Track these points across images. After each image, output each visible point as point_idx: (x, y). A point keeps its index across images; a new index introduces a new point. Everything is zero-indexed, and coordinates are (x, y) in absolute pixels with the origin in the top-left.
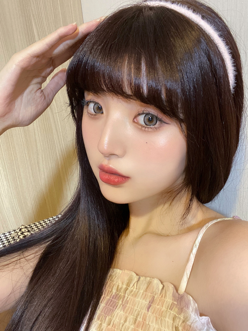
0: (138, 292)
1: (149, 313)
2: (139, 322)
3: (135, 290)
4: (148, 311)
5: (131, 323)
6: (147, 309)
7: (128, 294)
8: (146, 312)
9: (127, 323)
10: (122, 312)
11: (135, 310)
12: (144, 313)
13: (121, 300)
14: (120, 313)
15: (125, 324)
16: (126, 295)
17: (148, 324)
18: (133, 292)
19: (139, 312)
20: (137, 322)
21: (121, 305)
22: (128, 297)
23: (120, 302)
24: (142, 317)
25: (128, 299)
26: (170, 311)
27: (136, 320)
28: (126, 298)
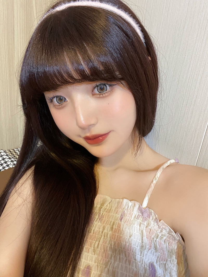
0: (110, 209)
1: (122, 223)
2: (115, 229)
3: (108, 208)
4: (121, 221)
5: (109, 230)
6: (120, 220)
7: (103, 211)
8: (120, 222)
9: (105, 231)
10: (99, 223)
11: (110, 222)
12: (118, 223)
13: (98, 215)
14: (98, 224)
15: (104, 231)
16: (102, 212)
17: (122, 230)
18: (106, 210)
19: (114, 223)
20: (114, 229)
21: (98, 218)
22: (103, 213)
23: (97, 217)
24: (117, 226)
25: (103, 214)
26: (137, 220)
27: (112, 228)
28: (101, 214)
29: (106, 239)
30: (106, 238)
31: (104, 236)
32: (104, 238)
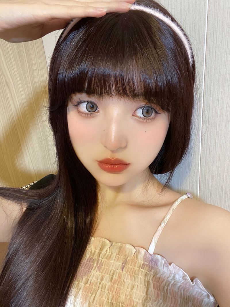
1: (124, 272)
15: (102, 282)
17: (123, 281)
20: (113, 280)
26: (141, 269)
29: (103, 292)
30: (103, 290)
31: (102, 289)
32: (101, 291)
